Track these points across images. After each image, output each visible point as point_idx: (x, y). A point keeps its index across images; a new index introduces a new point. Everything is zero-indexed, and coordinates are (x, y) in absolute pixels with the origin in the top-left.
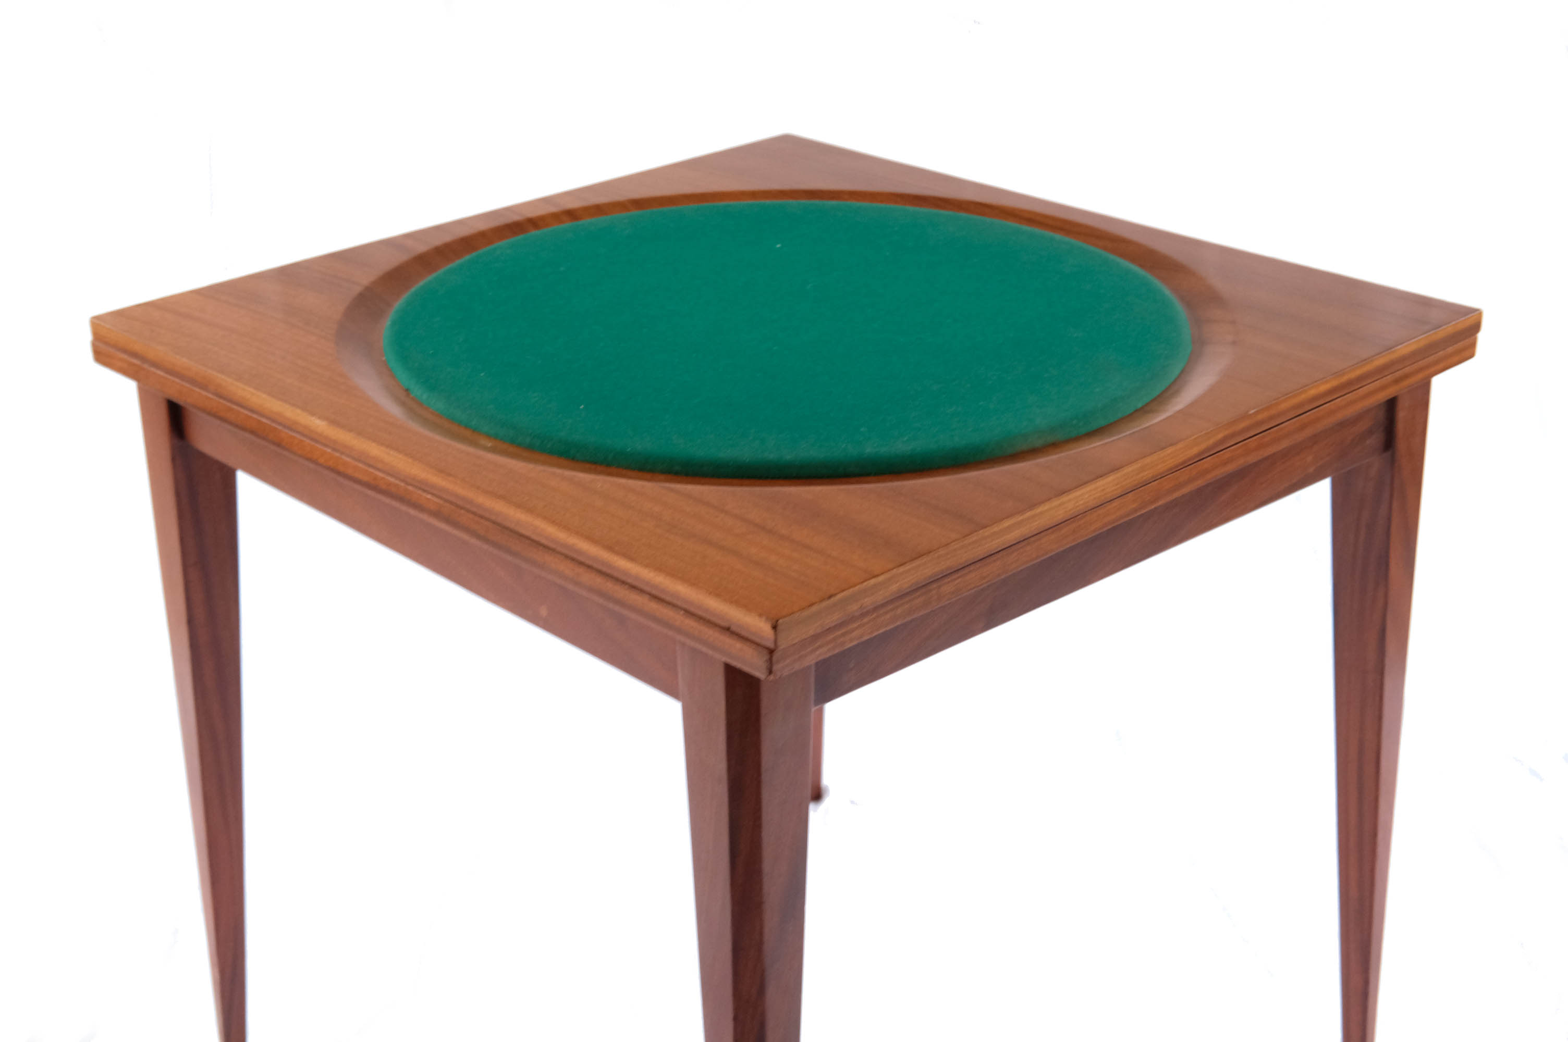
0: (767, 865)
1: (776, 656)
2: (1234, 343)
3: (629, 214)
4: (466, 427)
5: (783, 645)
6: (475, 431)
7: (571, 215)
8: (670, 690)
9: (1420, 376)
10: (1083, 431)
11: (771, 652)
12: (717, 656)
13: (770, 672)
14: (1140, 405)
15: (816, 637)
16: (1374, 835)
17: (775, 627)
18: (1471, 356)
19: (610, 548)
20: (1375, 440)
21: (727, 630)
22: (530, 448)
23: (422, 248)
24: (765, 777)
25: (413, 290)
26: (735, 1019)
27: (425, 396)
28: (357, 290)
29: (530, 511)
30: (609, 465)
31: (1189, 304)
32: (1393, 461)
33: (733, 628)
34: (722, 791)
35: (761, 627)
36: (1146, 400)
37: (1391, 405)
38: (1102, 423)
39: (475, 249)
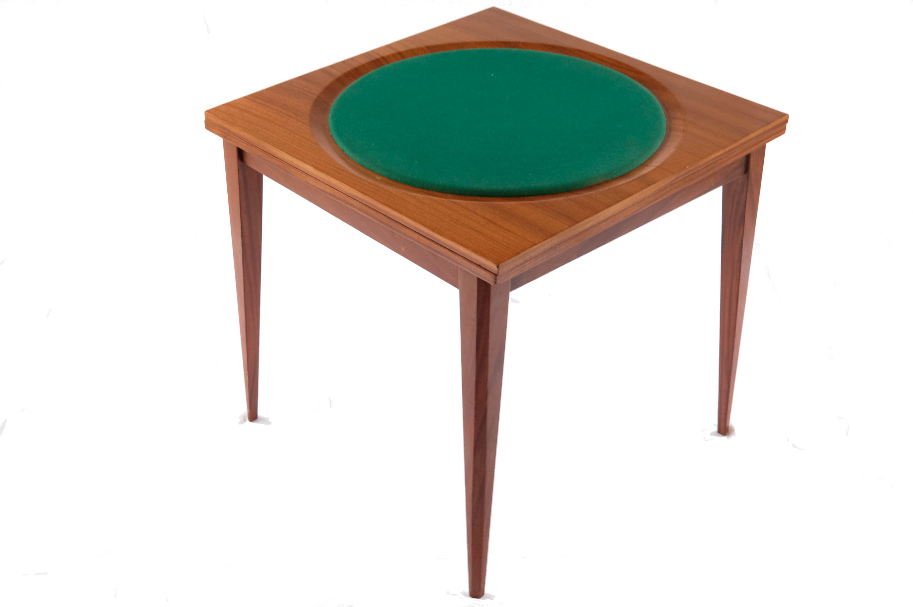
0: (490, 352)
1: (498, 277)
2: (683, 131)
3: (426, 55)
4: (369, 170)
5: (500, 273)
6: (373, 172)
7: (401, 55)
8: (455, 285)
9: (761, 144)
10: (619, 175)
11: (496, 275)
12: (475, 275)
13: (495, 283)
14: (642, 162)
15: (512, 269)
16: (735, 328)
17: (498, 267)
18: (784, 133)
19: (433, 230)
20: (741, 170)
21: (479, 266)
22: (396, 181)
23: (339, 74)
24: (491, 319)
25: (338, 97)
26: (476, 408)
27: (351, 155)
28: (315, 97)
29: (400, 212)
30: (428, 190)
31: (666, 109)
32: (748, 178)
33: (482, 265)
34: (474, 324)
35: (492, 266)
36: (645, 160)
37: (748, 157)
38: (627, 171)
39: (362, 74)
